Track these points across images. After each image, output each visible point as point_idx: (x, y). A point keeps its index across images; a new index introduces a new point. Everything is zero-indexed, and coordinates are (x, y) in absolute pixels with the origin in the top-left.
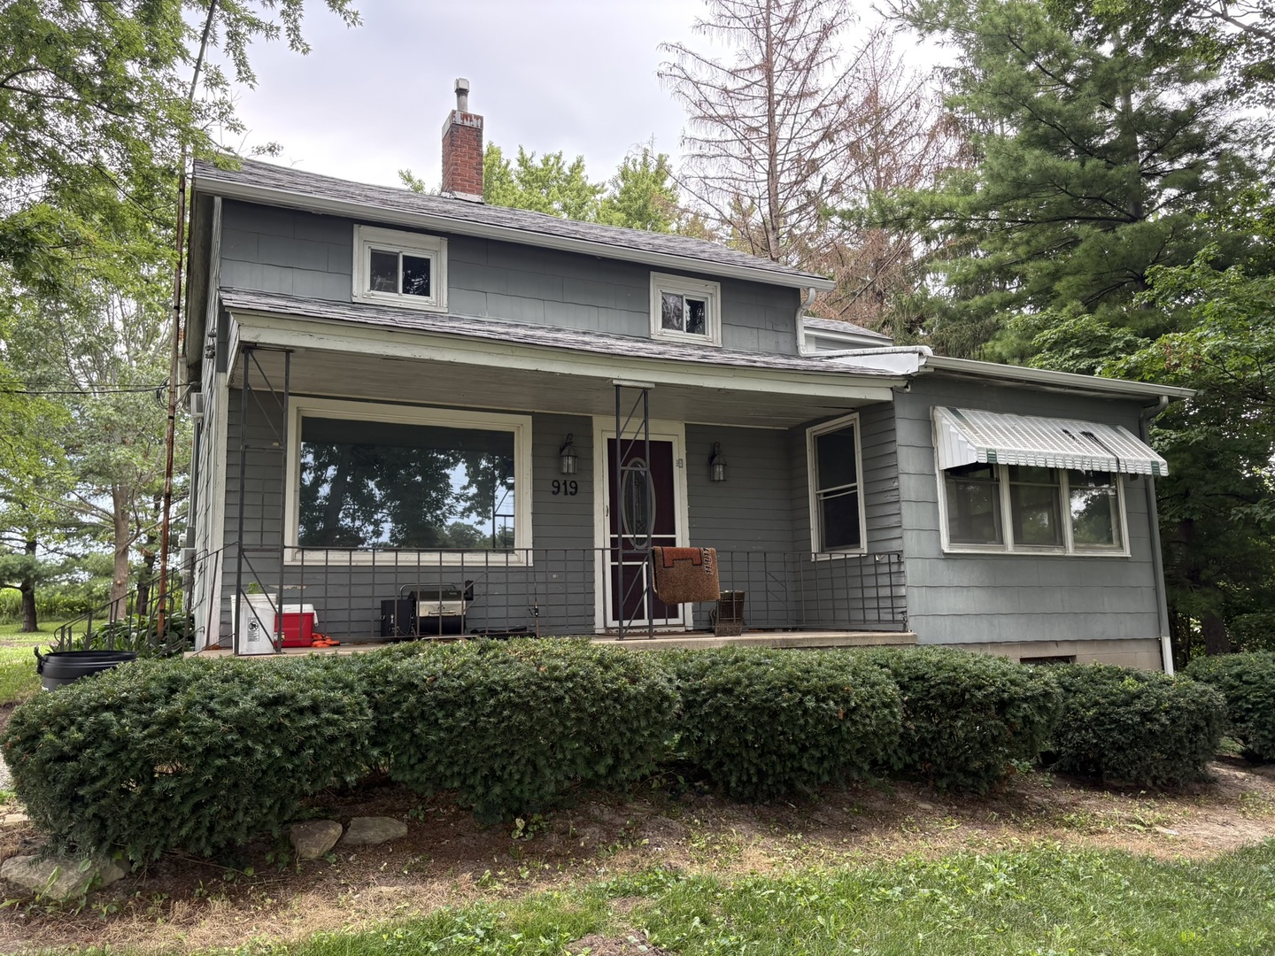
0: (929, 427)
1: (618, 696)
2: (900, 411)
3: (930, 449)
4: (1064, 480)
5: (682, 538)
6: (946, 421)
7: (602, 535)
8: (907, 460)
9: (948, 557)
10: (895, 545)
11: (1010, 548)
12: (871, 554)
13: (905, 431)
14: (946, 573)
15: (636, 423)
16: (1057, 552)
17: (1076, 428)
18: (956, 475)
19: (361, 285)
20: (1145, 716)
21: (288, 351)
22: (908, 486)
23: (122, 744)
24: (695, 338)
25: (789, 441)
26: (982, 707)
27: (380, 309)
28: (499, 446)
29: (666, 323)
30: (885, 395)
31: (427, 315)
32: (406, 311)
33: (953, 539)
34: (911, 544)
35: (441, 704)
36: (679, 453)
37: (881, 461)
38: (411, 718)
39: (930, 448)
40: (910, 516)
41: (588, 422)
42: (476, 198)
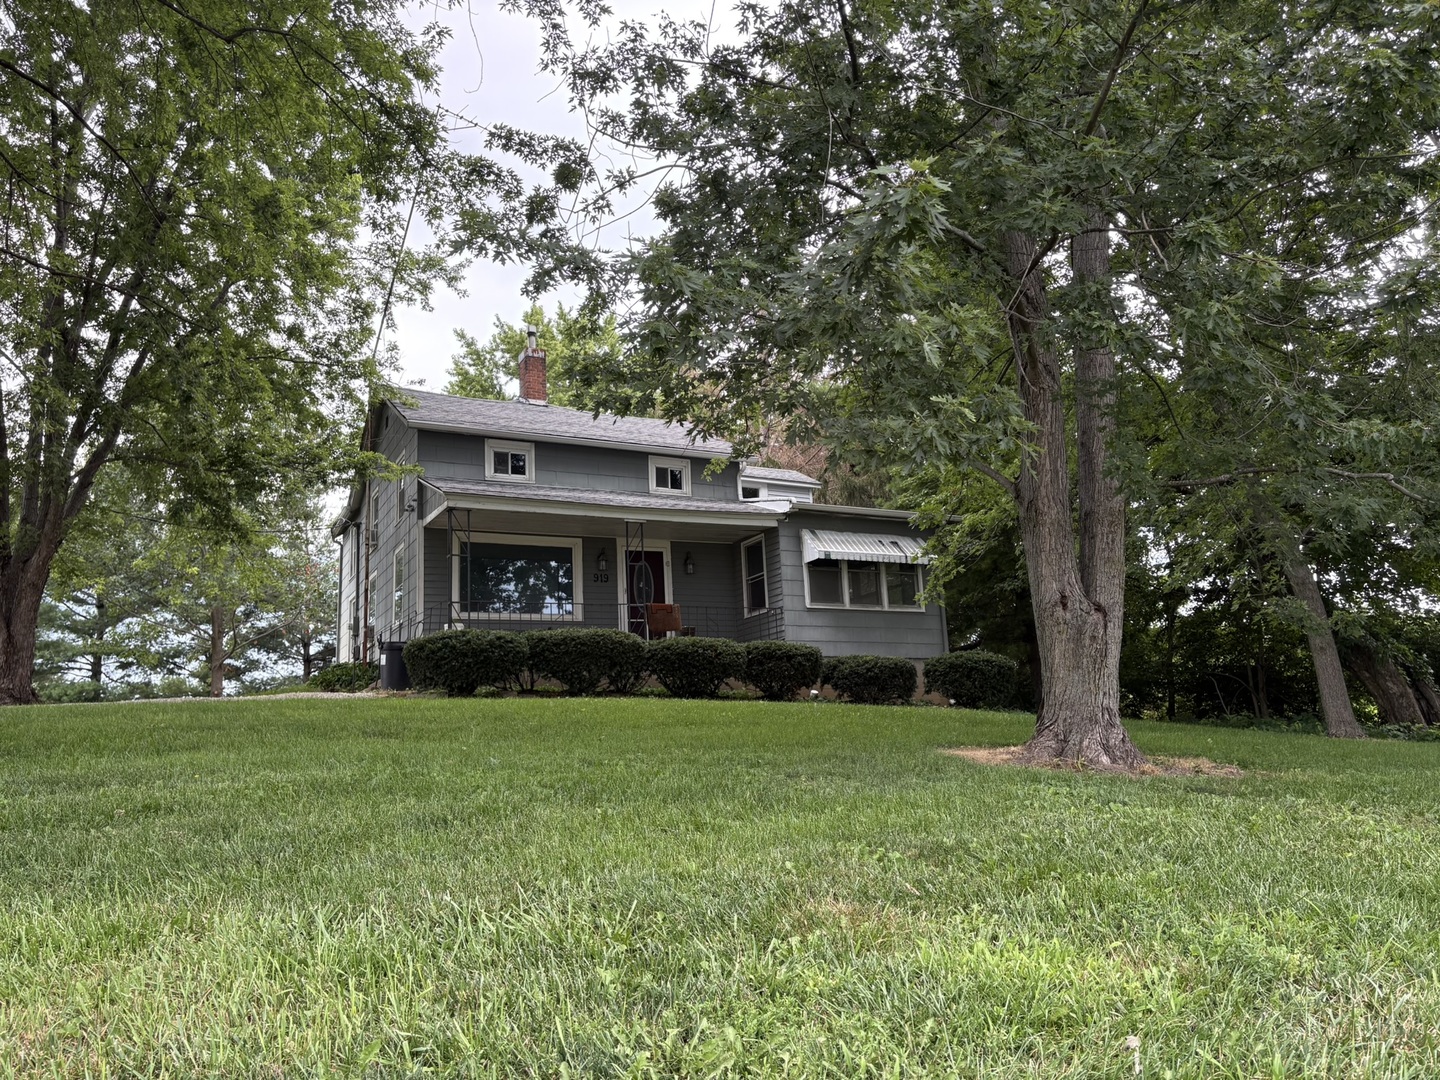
0: (799, 541)
1: (621, 643)
2: (782, 532)
3: (800, 553)
4: (883, 569)
5: (669, 599)
6: (807, 536)
7: (622, 598)
8: (786, 558)
9: (810, 610)
10: (780, 604)
11: (847, 605)
12: (771, 609)
13: (784, 543)
14: (808, 619)
15: (636, 541)
16: (878, 609)
17: (886, 539)
18: (815, 565)
19: (489, 471)
20: (869, 670)
21: (469, 511)
22: (786, 572)
23: (454, 647)
24: (676, 492)
25: (732, 550)
26: (780, 658)
27: (503, 484)
28: (564, 556)
29: (659, 484)
30: (774, 524)
31: (526, 486)
32: (515, 485)
33: (813, 600)
34: (787, 602)
35: (555, 645)
36: (667, 558)
37: (774, 559)
38: (543, 650)
39: (799, 550)
40: (786, 588)
41: (613, 542)
42: (542, 403)
